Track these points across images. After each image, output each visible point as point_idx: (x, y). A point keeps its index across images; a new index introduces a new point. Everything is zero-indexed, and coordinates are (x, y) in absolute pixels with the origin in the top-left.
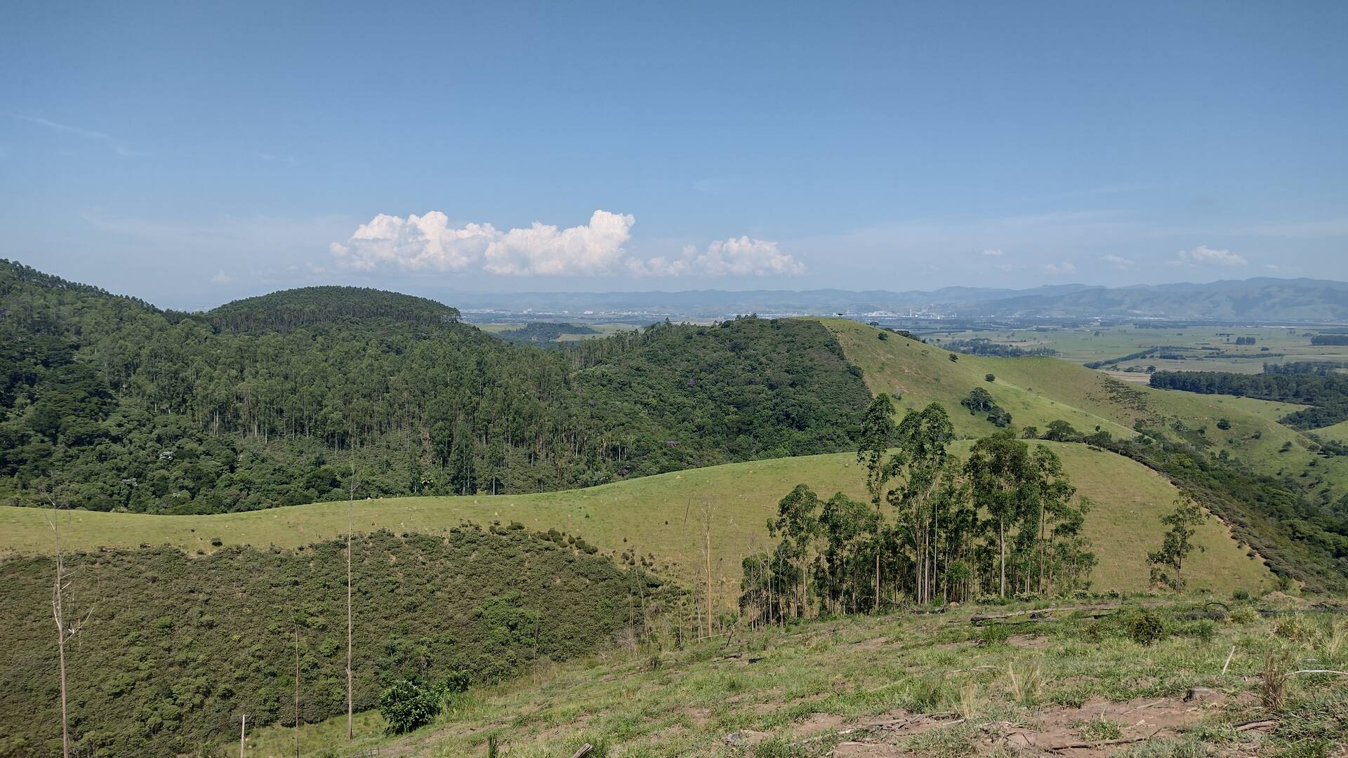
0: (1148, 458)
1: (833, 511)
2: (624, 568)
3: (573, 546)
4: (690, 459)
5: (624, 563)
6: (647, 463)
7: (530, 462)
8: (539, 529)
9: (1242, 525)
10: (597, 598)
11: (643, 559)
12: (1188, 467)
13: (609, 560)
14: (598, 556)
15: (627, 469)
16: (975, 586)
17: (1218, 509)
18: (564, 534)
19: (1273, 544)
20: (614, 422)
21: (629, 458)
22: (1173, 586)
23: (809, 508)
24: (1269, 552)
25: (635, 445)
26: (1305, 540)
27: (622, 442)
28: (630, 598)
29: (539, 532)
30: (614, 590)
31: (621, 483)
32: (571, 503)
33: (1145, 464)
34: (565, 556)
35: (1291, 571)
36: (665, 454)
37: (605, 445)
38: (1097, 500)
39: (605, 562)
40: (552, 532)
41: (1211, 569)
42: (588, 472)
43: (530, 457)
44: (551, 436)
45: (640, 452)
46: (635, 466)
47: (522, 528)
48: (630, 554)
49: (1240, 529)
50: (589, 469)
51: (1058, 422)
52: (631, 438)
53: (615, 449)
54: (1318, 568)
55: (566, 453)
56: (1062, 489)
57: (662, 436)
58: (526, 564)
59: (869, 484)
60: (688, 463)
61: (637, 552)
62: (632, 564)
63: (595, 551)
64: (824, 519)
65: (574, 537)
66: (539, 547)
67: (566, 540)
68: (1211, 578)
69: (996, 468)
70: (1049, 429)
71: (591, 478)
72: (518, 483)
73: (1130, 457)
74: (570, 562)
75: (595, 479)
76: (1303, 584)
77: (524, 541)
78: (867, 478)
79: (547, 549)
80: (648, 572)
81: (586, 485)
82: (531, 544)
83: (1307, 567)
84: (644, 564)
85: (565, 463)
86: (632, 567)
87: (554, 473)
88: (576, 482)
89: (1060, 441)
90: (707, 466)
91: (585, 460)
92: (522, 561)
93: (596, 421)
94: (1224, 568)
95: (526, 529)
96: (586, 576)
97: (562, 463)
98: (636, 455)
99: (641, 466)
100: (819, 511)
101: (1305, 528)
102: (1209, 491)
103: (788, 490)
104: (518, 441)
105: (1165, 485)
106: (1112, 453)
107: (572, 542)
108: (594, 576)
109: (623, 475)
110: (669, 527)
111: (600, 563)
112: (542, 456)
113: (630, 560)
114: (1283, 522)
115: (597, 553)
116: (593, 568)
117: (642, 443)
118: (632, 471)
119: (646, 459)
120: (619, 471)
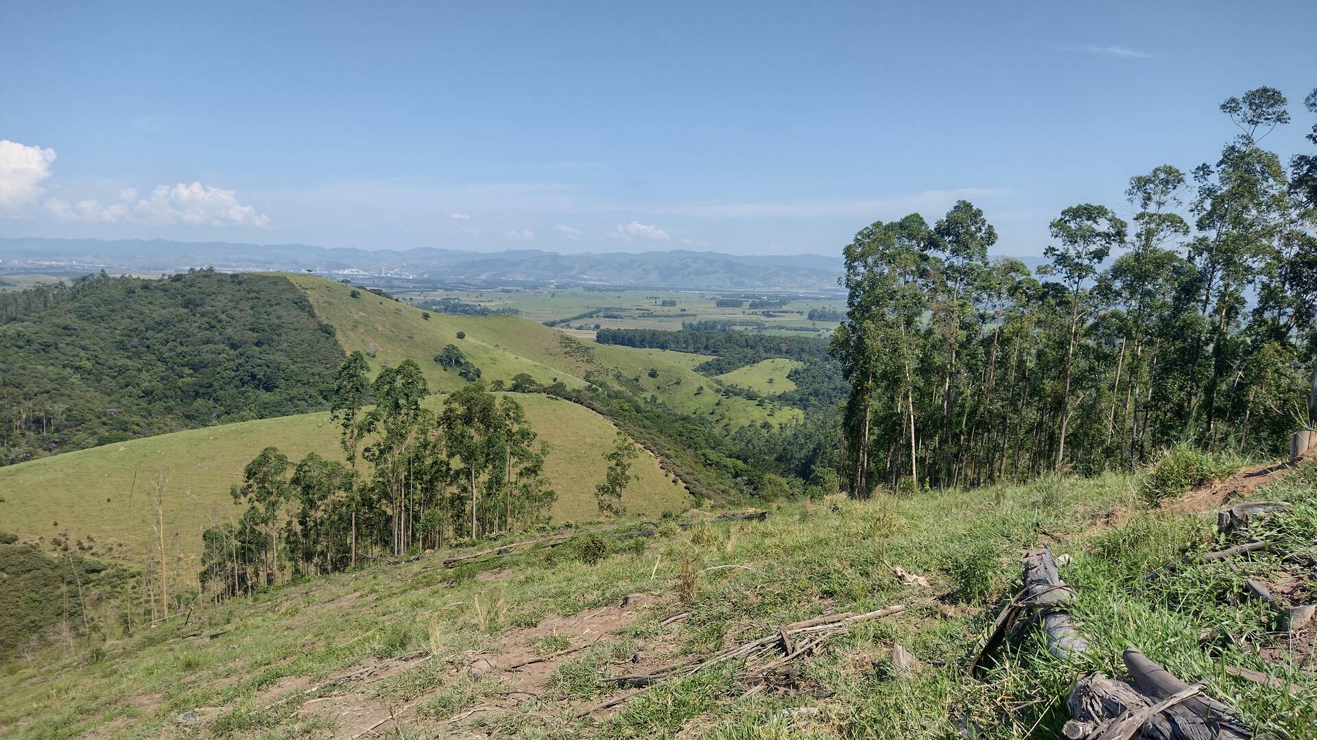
0: (596, 404)
1: (305, 472)
2: (55, 555)
4: (136, 428)
5: (55, 550)
6: (82, 435)
9: (668, 456)
10: (18, 594)
11: (79, 543)
12: (626, 410)
13: (34, 548)
14: (18, 545)
15: (56, 443)
16: (449, 532)
17: (650, 444)
19: (691, 471)
20: (36, 390)
21: (57, 430)
22: (617, 513)
23: (280, 470)
24: (688, 478)
26: (714, 466)
27: (47, 412)
28: (64, 588)
30: (43, 582)
31: (48, 459)
33: (593, 410)
35: (704, 492)
36: (105, 424)
38: (555, 443)
39: (29, 550)
41: (645, 495)
45: (71, 423)
46: (66, 439)
48: (63, 539)
49: (667, 460)
50: (3, 445)
51: (522, 375)
52: (59, 407)
53: (38, 421)
54: (723, 487)
56: (525, 435)
57: (99, 402)
59: (344, 442)
60: (134, 432)
61: (73, 536)
62: (66, 549)
63: (14, 539)
64: (296, 481)
68: (645, 504)
69: (468, 420)
70: (514, 382)
71: (6, 456)
73: (582, 404)
75: (12, 456)
76: (712, 502)
78: (341, 437)
80: (87, 557)
83: (715, 487)
84: (82, 548)
86: (66, 553)
89: (524, 392)
90: (158, 434)
93: (10, 389)
94: (655, 494)
98: (66, 427)
99: (74, 439)
100: (290, 474)
101: (713, 455)
102: (643, 430)
103: (256, 454)
105: (609, 427)
106: (567, 401)
108: (14, 569)
109: (50, 450)
110: (113, 504)
111: (22, 553)
113: (63, 545)
114: (698, 452)
115: (17, 542)
116: (13, 559)
117: (74, 412)
118: (62, 445)
119: (79, 431)
120: (45, 446)
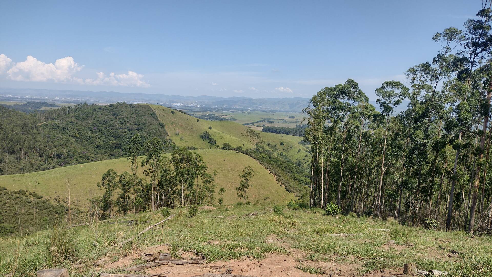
0: (253, 155)
1: (123, 179)
2: (55, 204)
3: (31, 196)
4: (92, 159)
5: (55, 202)
6: (73, 161)
7: (17, 161)
8: (14, 190)
9: (279, 176)
10: (41, 217)
11: (63, 200)
12: (265, 158)
13: (48, 201)
14: (43, 199)
15: (63, 163)
17: (272, 171)
18: (27, 191)
19: (288, 182)
20: (58, 144)
21: (64, 159)
22: (244, 198)
23: (114, 178)
24: (286, 184)
25: (67, 154)
26: (298, 180)
27: (61, 153)
28: (57, 216)
29: (15, 191)
30: (50, 213)
31: (60, 169)
32: (31, 178)
33: (252, 157)
34: (27, 200)
35: (292, 190)
36: (81, 157)
37: (53, 153)
39: (46, 202)
40: (21, 191)
42: (45, 165)
43: (17, 159)
44: (28, 150)
45: (69, 156)
46: (67, 162)
47: (6, 189)
48: (58, 198)
50: (46, 163)
51: (226, 144)
52: (65, 150)
53: (58, 155)
54: (300, 189)
55: (35, 157)
56: (203, 167)
57: (80, 149)
58: (7, 205)
59: (132, 168)
61: (61, 197)
62: (59, 202)
63: (41, 197)
64: (120, 182)
65: (32, 192)
66: (14, 197)
67: (28, 194)
69: (181, 161)
70: (223, 146)
71: (46, 167)
72: (11, 170)
73: (248, 155)
74: (29, 203)
75: (48, 167)
76: (295, 194)
77: (6, 195)
78: (131, 166)
79: (18, 198)
80: (65, 205)
81: (43, 170)
82: (10, 196)
83: (297, 189)
84: (64, 202)
85: (34, 161)
87: (29, 165)
88: (39, 168)
89: (226, 150)
90: (96, 161)
91: (44, 160)
92: (6, 203)
93: (49, 143)
95: (8, 190)
96: (37, 208)
97: (33, 161)
98: (67, 157)
99: (70, 162)
100: (118, 179)
101: (298, 176)
102: (270, 165)
103: (105, 171)
104: (11, 152)
105: (257, 164)
106: (242, 154)
107: (31, 194)
108: (40, 208)
109: (61, 166)
110: (76, 186)
111: (43, 202)
112: (23, 158)
113: (58, 200)
114: (292, 175)
115: (42, 199)
116: (40, 205)
117: (70, 152)
118: (65, 164)
119: (72, 159)
120: (60, 164)
